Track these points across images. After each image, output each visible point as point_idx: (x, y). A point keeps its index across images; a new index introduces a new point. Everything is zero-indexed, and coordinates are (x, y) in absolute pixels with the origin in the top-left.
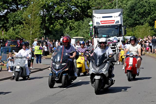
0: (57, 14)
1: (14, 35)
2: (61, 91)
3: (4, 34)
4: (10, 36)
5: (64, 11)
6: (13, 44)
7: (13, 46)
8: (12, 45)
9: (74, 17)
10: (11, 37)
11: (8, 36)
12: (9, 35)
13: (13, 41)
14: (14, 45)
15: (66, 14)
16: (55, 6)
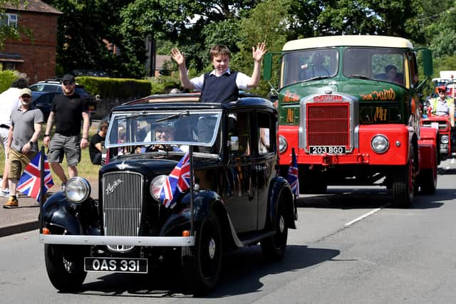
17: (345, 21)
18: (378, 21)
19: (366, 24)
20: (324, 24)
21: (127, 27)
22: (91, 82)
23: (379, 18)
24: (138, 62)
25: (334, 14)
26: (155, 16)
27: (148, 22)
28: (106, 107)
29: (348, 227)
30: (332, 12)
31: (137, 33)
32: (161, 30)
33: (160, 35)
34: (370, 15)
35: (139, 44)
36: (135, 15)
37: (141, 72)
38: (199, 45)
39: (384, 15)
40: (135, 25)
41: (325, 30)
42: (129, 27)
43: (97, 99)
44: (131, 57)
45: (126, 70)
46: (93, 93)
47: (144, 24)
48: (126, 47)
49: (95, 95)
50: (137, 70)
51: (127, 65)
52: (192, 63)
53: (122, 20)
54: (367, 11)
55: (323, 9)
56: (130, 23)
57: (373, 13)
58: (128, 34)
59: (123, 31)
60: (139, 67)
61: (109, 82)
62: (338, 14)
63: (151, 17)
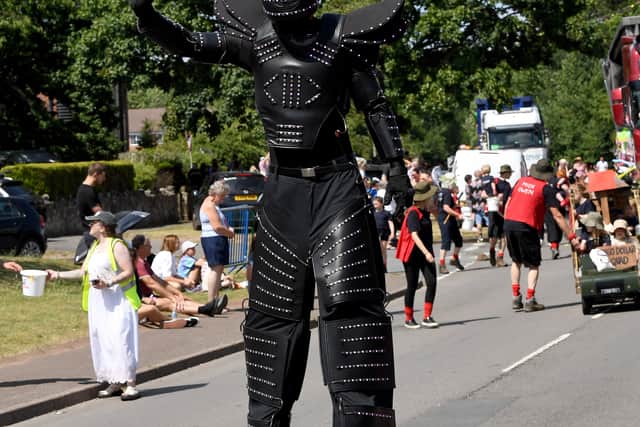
0: (429, 43)
1: (239, 148)
2: (493, 382)
3: (195, 144)
4: (221, 151)
5: (461, 26)
6: (246, 192)
7: (248, 198)
8: (243, 195)
9: (508, 51)
10: (224, 154)
11: (213, 151)
12: (217, 149)
13: (244, 178)
14: (249, 195)
15: (470, 37)
16: (417, 7)
17: (462, 30)
18: (520, 23)
19: (500, 32)
20: (427, 36)
21: (81, 72)
22: (32, 173)
23: (521, 18)
24: (104, 129)
25: (442, 19)
26: (130, 48)
27: (118, 60)
28: (62, 214)
29: (507, 374)
30: (439, 15)
31: (100, 80)
32: (143, 72)
33: (143, 81)
34: (505, 15)
35: (103, 98)
36: (96, 50)
37: (110, 146)
38: (211, 90)
39: (528, 12)
40: (95, 67)
41: (429, 47)
42: (85, 71)
43: (47, 202)
44: (91, 122)
45: (83, 145)
46: (37, 192)
47: (112, 64)
48: (81, 105)
49: (42, 193)
50: (103, 144)
51: (84, 136)
52: (202, 123)
53: (72, 60)
54: (499, 9)
55: (422, 10)
56: (87, 63)
57: (510, 11)
58: (85, 83)
59: (74, 78)
60: (107, 139)
61: (64, 171)
62: (449, 18)
63: (125, 51)
